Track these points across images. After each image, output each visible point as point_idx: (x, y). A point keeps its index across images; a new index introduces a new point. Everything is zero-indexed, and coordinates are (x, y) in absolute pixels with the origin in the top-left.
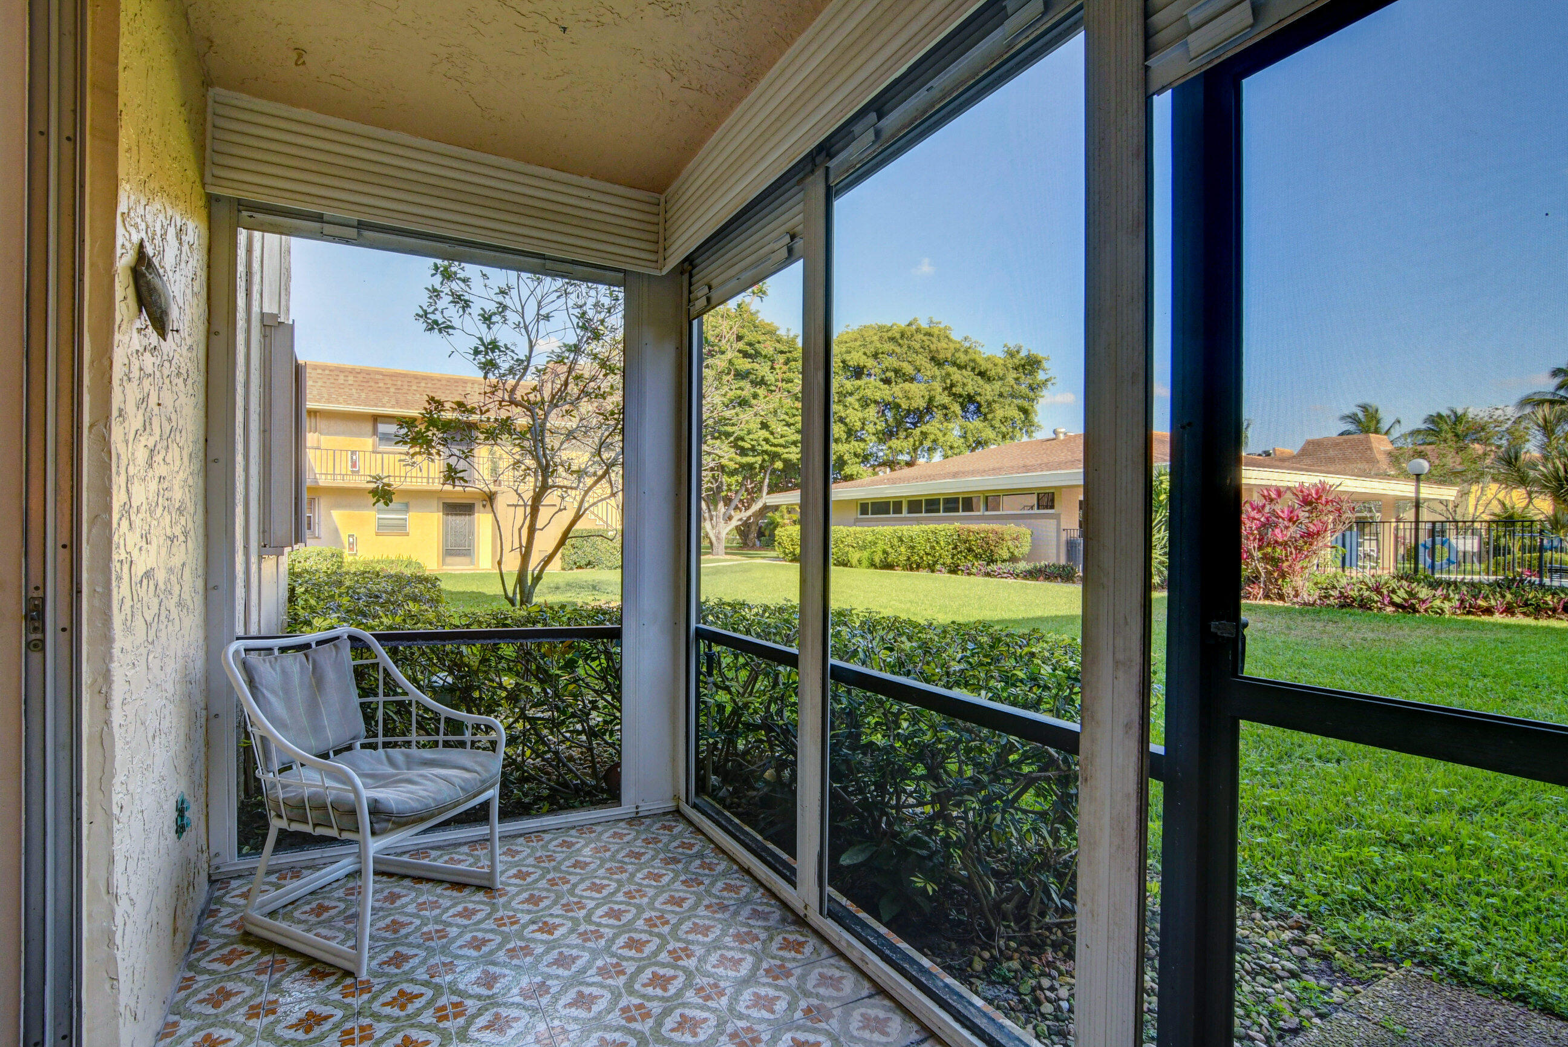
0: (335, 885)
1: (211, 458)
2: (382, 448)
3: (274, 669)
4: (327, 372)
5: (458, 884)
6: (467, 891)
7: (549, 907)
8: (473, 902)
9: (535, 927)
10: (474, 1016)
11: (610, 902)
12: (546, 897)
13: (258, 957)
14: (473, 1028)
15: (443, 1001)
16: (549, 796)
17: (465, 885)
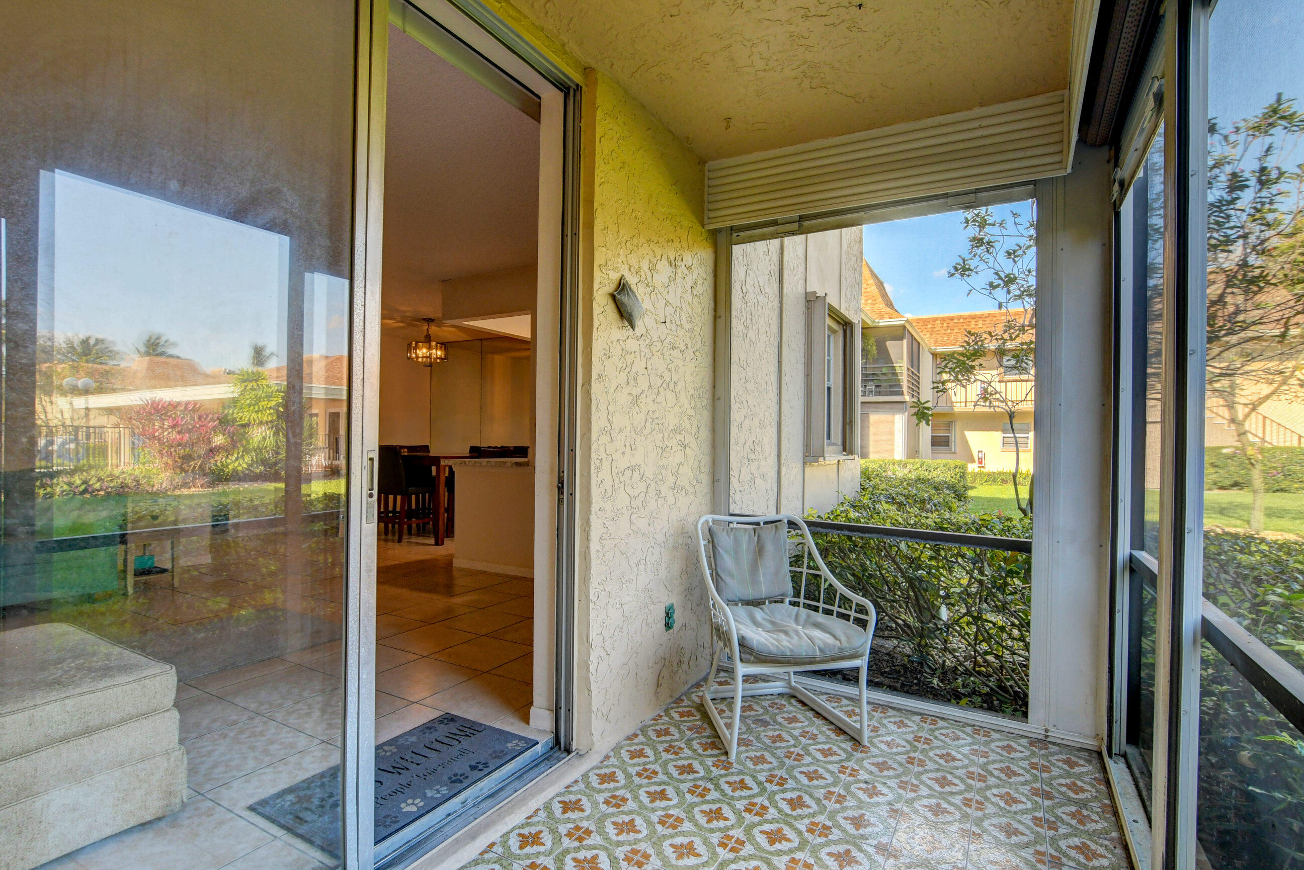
0: (769, 697)
1: (716, 397)
2: (1007, 378)
3: (729, 537)
4: (962, 320)
5: (840, 729)
6: (842, 737)
7: (889, 777)
8: (839, 747)
9: (864, 786)
10: (767, 821)
11: (944, 799)
12: (894, 769)
13: (696, 720)
14: (759, 828)
15: (758, 800)
16: (987, 694)
17: (845, 733)
